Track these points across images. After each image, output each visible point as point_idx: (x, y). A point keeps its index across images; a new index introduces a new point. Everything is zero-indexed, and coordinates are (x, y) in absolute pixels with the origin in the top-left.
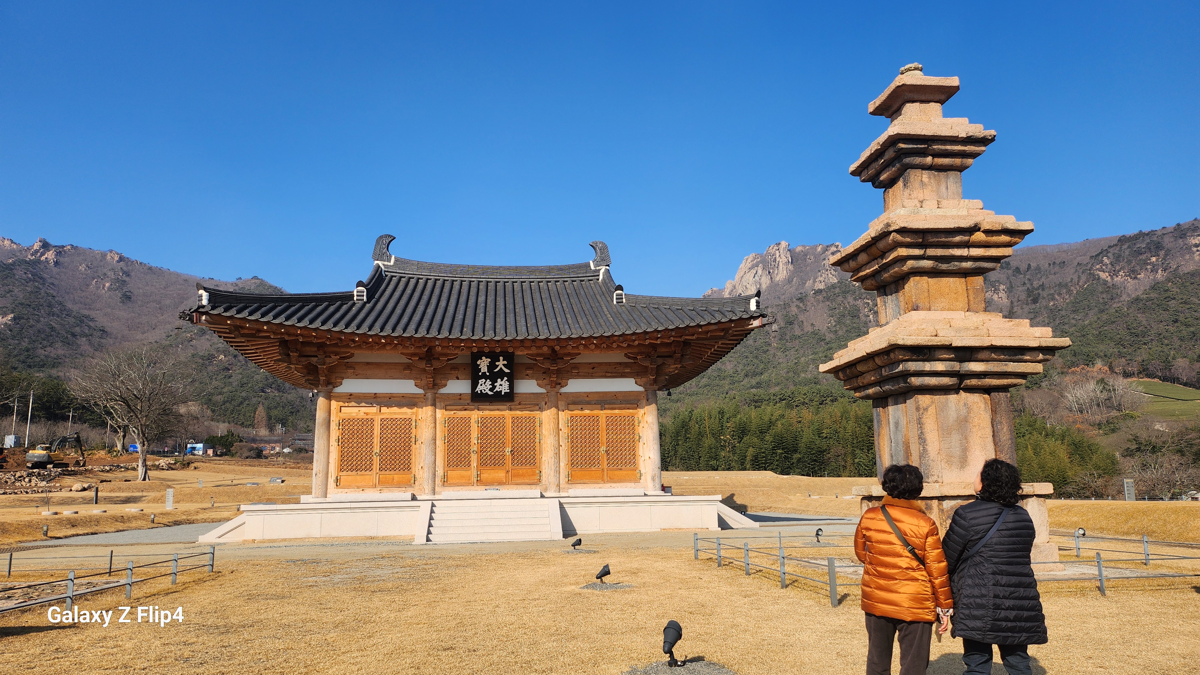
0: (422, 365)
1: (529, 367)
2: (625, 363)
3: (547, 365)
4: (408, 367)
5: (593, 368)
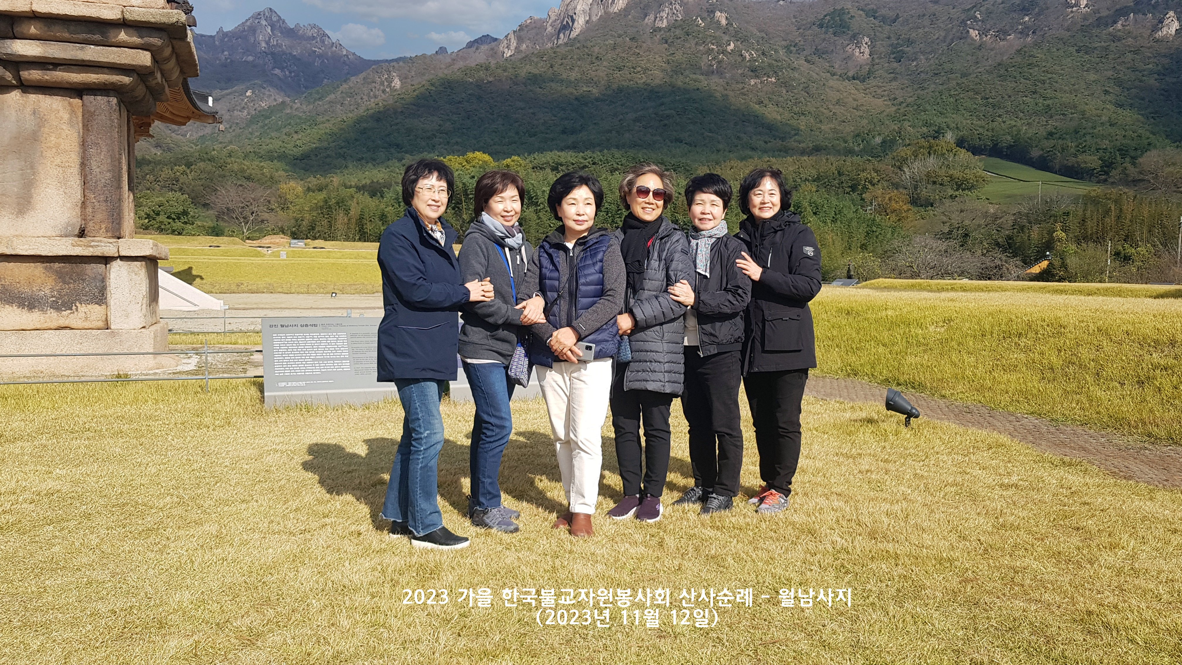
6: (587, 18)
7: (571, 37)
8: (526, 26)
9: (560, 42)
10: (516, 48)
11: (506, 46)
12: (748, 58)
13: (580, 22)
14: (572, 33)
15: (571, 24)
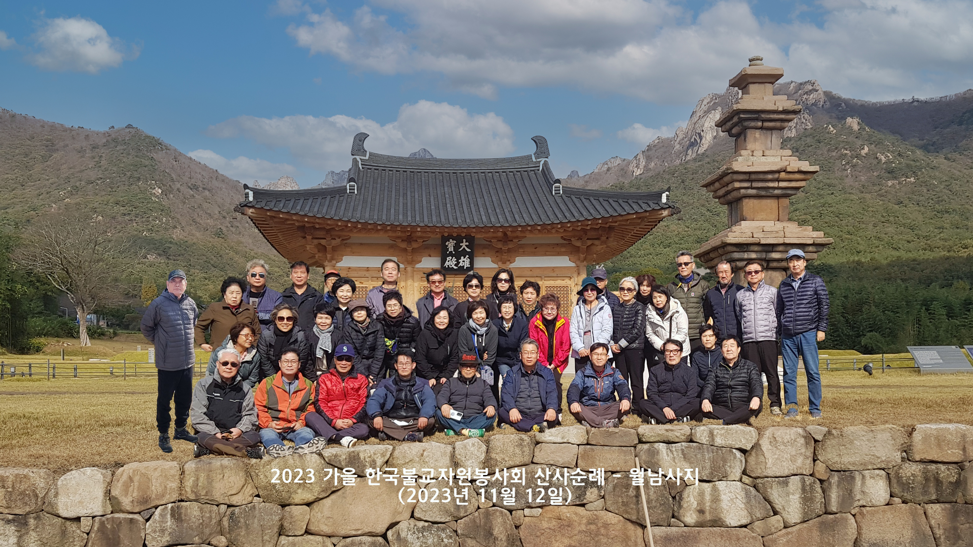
0: (403, 245)
1: (485, 247)
2: (562, 244)
3: (499, 245)
4: (392, 247)
5: (536, 248)
6: (715, 134)
7: (698, 153)
8: (655, 146)
9: (688, 158)
10: (644, 167)
11: (635, 165)
12: (884, 159)
13: (707, 138)
14: (700, 149)
15: (699, 141)
